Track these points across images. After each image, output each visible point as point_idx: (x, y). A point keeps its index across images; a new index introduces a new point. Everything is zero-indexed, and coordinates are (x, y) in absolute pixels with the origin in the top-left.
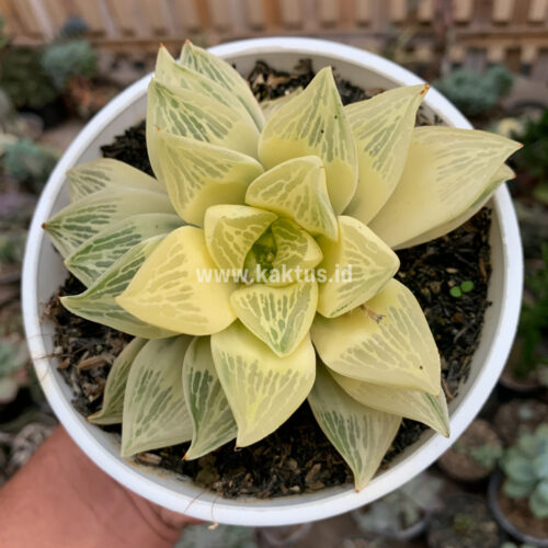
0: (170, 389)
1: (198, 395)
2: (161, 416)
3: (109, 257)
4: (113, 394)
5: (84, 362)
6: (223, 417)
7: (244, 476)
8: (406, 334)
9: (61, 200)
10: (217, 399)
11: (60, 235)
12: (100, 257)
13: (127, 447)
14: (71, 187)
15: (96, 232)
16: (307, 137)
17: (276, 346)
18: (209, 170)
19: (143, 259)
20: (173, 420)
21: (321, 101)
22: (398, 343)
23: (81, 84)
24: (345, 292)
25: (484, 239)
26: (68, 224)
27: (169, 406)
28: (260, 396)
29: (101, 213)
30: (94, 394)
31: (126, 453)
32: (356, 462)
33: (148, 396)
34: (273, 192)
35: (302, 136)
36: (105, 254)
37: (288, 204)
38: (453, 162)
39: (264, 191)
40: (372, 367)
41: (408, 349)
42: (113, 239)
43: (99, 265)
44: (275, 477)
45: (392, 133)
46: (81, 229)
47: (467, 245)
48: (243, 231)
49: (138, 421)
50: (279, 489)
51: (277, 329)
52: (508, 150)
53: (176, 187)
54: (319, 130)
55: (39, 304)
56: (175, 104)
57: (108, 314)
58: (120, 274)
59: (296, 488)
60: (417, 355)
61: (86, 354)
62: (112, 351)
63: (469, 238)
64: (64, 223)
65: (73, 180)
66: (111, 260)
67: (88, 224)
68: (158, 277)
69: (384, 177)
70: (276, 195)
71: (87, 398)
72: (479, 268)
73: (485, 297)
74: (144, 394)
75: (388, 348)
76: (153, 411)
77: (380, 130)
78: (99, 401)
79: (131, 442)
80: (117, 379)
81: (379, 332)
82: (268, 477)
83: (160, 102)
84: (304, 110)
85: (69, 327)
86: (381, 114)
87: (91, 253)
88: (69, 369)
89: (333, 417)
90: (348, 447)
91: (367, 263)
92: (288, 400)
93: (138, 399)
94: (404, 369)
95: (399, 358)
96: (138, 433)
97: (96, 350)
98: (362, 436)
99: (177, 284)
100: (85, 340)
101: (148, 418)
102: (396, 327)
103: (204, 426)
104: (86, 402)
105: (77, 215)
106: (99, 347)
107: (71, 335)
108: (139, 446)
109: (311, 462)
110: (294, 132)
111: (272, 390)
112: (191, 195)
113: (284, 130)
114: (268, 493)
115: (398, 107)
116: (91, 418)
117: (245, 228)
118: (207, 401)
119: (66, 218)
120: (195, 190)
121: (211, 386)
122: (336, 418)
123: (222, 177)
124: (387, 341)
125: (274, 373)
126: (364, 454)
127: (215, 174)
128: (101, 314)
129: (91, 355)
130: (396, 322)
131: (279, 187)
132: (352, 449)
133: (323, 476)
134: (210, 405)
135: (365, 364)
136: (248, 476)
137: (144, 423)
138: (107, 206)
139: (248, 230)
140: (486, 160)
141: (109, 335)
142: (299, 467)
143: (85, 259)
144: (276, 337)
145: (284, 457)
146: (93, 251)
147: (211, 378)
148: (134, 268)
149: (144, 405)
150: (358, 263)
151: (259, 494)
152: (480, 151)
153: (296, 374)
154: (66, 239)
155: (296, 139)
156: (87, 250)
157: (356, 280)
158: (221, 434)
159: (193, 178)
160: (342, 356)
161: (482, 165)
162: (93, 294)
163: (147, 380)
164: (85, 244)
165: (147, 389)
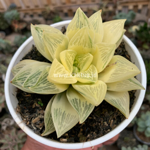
0: (65, 111)
1: (76, 105)
2: (65, 120)
3: (35, 80)
4: (47, 123)
5: (33, 121)
7: (93, 133)
8: (124, 64)
9: (12, 75)
10: (81, 104)
11: (17, 83)
12: (32, 81)
13: (59, 134)
14: (14, 73)
16: (79, 28)
17: (93, 80)
18: (58, 41)
19: (47, 72)
20: (69, 120)
21: (80, 17)
22: (123, 67)
24: (105, 59)
26: (18, 79)
27: (66, 116)
28: (95, 93)
29: (28, 72)
30: (41, 127)
31: (59, 136)
33: (59, 116)
34: (76, 41)
35: (78, 28)
36: (33, 80)
37: (81, 44)
38: (113, 28)
39: (74, 42)
40: (120, 75)
41: (127, 67)
42: (34, 75)
43: (32, 83)
44: (102, 129)
45: (97, 23)
46: (23, 78)
48: (71, 55)
49: (59, 125)
50: (104, 132)
52: (124, 21)
53: (51, 48)
54: (81, 24)
55: (14, 109)
56: (42, 31)
58: (43, 77)
59: (109, 130)
60: (130, 67)
61: (33, 118)
62: (41, 115)
63: (121, 51)
64: (17, 79)
65: (14, 71)
66: (35, 81)
67: (25, 76)
68: (56, 69)
69: (100, 34)
70: (77, 42)
71: (39, 129)
72: (127, 57)
74: (58, 116)
75: (121, 69)
77: (94, 24)
78: (43, 128)
79: (59, 132)
80: (47, 117)
83: (38, 32)
84: (76, 21)
85: (25, 113)
86: (93, 20)
87: (29, 81)
88: (30, 124)
91: (107, 49)
92: (103, 91)
93: (57, 118)
94: (128, 71)
95: (126, 70)
96: (60, 128)
97: (36, 116)
98: (122, 103)
99: (61, 70)
100: (31, 115)
101: (62, 122)
103: (81, 113)
105: (20, 75)
106: (37, 115)
107: (26, 115)
108: (62, 132)
109: (110, 120)
110: (75, 27)
111: (98, 90)
112: (55, 50)
113: (73, 28)
114: (102, 134)
115: (96, 17)
116: (42, 135)
118: (79, 105)
119: (17, 77)
121: (78, 101)
122: (113, 100)
123: (61, 43)
126: (124, 108)
128: (41, 91)
130: (120, 62)
131: (77, 39)
132: (121, 107)
133: (115, 123)
136: (94, 133)
137: (61, 124)
138: (29, 69)
139: (73, 55)
140: (120, 24)
141: (38, 110)
142: (107, 123)
143: (28, 83)
144: (91, 79)
145: (102, 122)
146: (30, 80)
147: (77, 99)
148: (46, 75)
149: (59, 119)
150: (105, 51)
151: (100, 136)
152: (118, 23)
153: (102, 85)
154: (19, 83)
155: (76, 29)
156: (28, 81)
157: (106, 55)
158: (86, 113)
159: (54, 45)
160: (110, 77)
161: (120, 26)
162: (37, 85)
163: (57, 111)
164: (26, 79)
165: (58, 114)
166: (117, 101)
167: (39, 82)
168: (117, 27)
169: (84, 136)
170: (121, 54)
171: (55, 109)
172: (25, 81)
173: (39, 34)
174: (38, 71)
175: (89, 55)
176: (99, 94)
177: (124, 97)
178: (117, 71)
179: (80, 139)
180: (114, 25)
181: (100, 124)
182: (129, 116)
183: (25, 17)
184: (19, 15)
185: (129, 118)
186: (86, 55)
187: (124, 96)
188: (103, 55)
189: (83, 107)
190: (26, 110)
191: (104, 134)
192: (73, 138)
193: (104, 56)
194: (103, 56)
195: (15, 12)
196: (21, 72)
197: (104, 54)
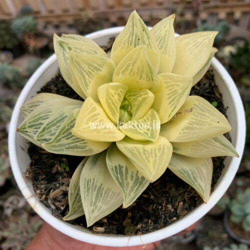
0: (102, 184)
1: (119, 176)
2: (101, 199)
3: (55, 130)
4: (73, 200)
5: (52, 194)
6: (134, 183)
7: (148, 222)
8: (205, 112)
9: (21, 117)
10: (128, 176)
11: (27, 132)
12: (51, 131)
13: (89, 220)
14: (24, 113)
15: (43, 124)
16: (133, 45)
17: (149, 137)
18: (95, 68)
19: (75, 119)
20: (108, 199)
21: (135, 27)
22: (204, 117)
23: (29, 37)
24: (172, 103)
25: (213, 85)
26: (30, 125)
27: (104, 192)
28: (151, 160)
29: (45, 114)
30: (63, 206)
31: (89, 224)
32: (200, 189)
33: (92, 192)
35: (131, 45)
36: (53, 129)
37: (134, 74)
38: (194, 45)
39: (121, 71)
40: (197, 131)
41: (209, 118)
42: (55, 121)
43: (51, 135)
44: (163, 216)
45: (166, 38)
46: (37, 125)
48: (117, 92)
49: (91, 206)
50: (167, 221)
51: (147, 131)
52: (214, 35)
53: (83, 79)
54: (137, 40)
55: (22, 173)
56: (70, 49)
57: (66, 148)
58: (67, 128)
59: (175, 218)
60: (214, 118)
61: (52, 190)
62: (64, 185)
63: (207, 85)
64: (28, 125)
65: (24, 110)
67: (40, 121)
68: (88, 117)
69: (169, 56)
70: (128, 70)
72: (216, 96)
74: (90, 191)
75: (200, 121)
76: (97, 198)
77: (160, 39)
78: (67, 207)
79: (90, 217)
80: (73, 191)
81: (193, 116)
82: (161, 218)
83: (63, 50)
84: (129, 33)
85: (39, 181)
86: (159, 32)
87: (46, 131)
88: (46, 199)
90: (194, 183)
91: (178, 86)
93: (88, 195)
94: (211, 126)
95: (207, 123)
96: (93, 212)
97: (56, 186)
98: (198, 176)
99: (97, 119)
100: (50, 184)
101: (96, 202)
102: (200, 112)
103: (127, 190)
104: (60, 211)
105: (33, 119)
106: (58, 185)
107: (41, 184)
108: (95, 218)
109: (177, 203)
110: (127, 44)
111: (156, 156)
112: (90, 82)
113: (122, 44)
114: (163, 225)
115: (165, 27)
116: (64, 218)
118: (124, 177)
119: (28, 122)
120: (91, 80)
121: (124, 170)
122: (184, 171)
123: (101, 71)
124: (199, 118)
125: (153, 149)
126: (202, 184)
127: (98, 70)
129: (54, 190)
130: (199, 109)
131: (129, 66)
132: (196, 184)
133: (185, 207)
134: (126, 179)
135: (192, 131)
136: (150, 221)
137: (94, 205)
138: (47, 110)
139: (119, 92)
140: (207, 40)
141: (60, 178)
142: (172, 207)
143: (44, 135)
144: (148, 134)
145: (164, 205)
146: (47, 129)
147: (122, 167)
148: (72, 124)
149: (91, 197)
150: (174, 88)
151: (159, 227)
152: (203, 38)
153: (164, 147)
154: (30, 133)
155: (128, 48)
156: (44, 130)
157: (175, 96)
158: (136, 191)
159: (89, 73)
160: (180, 134)
161: (206, 43)
162: (57, 140)
163: (89, 184)
164: (42, 127)
165: (91, 189)
166: (190, 173)
167: (59, 135)
168: (201, 45)
169: (132, 224)
170: (206, 91)
171: (85, 179)
172: (40, 130)
173: (65, 52)
174: (62, 115)
175: (147, 93)
176: (158, 161)
177: (203, 166)
178: (192, 123)
179: (126, 230)
180: (196, 41)
181: (160, 207)
182: (209, 198)
186: (143, 93)
187: (204, 165)
188: (171, 95)
189: (132, 179)
190: (42, 175)
191: (166, 224)
192: (115, 227)
193: (172, 97)
194: (171, 97)
196: (35, 115)
197: (172, 93)
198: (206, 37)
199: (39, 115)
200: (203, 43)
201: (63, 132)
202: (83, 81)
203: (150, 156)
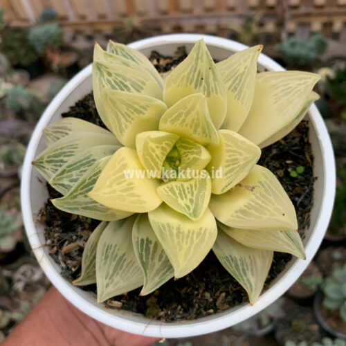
0: (124, 255)
1: (144, 253)
2: (120, 272)
3: (77, 175)
4: (88, 264)
5: (66, 248)
6: (161, 266)
7: (177, 307)
8: (270, 196)
9: (41, 146)
10: (155, 255)
11: (44, 167)
12: (71, 176)
13: (101, 295)
14: (46, 138)
15: (66, 162)
16: (193, 84)
17: (190, 214)
18: (136, 110)
19: (100, 171)
20: (129, 274)
21: (199, 60)
22: (266, 202)
24: (229, 175)
25: (306, 140)
26: (48, 159)
27: (125, 264)
28: (185, 247)
29: (69, 150)
30: (75, 267)
31: (100, 299)
32: (248, 285)
33: (111, 261)
34: (177, 118)
35: (190, 84)
36: (75, 174)
37: (187, 125)
38: (282, 91)
39: (171, 119)
40: (253, 219)
41: (273, 204)
42: (78, 164)
43: (71, 181)
44: (197, 305)
45: (244, 77)
46: (57, 161)
47: (296, 145)
48: (160, 146)
50: (201, 312)
51: (189, 204)
52: (315, 80)
54: (200, 79)
55: (33, 215)
56: (109, 74)
57: (82, 208)
58: (87, 181)
59: (211, 311)
60: (280, 207)
61: (67, 243)
62: (83, 239)
63: (297, 140)
64: (46, 159)
65: (47, 134)
66: (78, 177)
67: (61, 158)
68: (112, 178)
69: (242, 103)
70: (178, 120)
71: (71, 270)
72: (305, 158)
73: (312, 175)
74: (108, 260)
75: (260, 205)
76: (115, 271)
77: (236, 76)
78: (79, 270)
79: (103, 292)
80: (89, 254)
81: (254, 197)
82: (193, 306)
83: (100, 74)
84: (190, 68)
85: (53, 227)
86: (235, 66)
87: (65, 174)
88: (57, 253)
89: (230, 258)
90: (242, 277)
91: (241, 154)
92: (203, 246)
93: (105, 264)
94: (273, 217)
95: (268, 210)
96: (107, 286)
97: (72, 239)
98: (250, 269)
99: (124, 181)
100: (64, 234)
101: (112, 275)
102: (264, 193)
103: (150, 274)
104: (70, 272)
105: (53, 153)
106: (74, 237)
107: (55, 232)
108: (108, 294)
109: (219, 292)
110: (185, 81)
111: (192, 242)
112: (126, 127)
113: (179, 81)
114: (194, 316)
115: (245, 61)
116: (74, 282)
117: (161, 144)
118: (150, 257)
119: (47, 156)
120: (128, 124)
121: (152, 246)
122: (232, 259)
123: (144, 114)
124: (260, 202)
125: (191, 232)
126: (253, 280)
127: (140, 112)
128: (77, 209)
129: (70, 243)
130: (263, 189)
131: (180, 115)
132: (245, 278)
133: (227, 300)
134: (152, 259)
135: (247, 218)
136: (179, 307)
137: (110, 278)
138: (72, 145)
139: (164, 145)
140: (302, 87)
141: (79, 229)
142: (211, 297)
143: (62, 178)
144: (189, 209)
145: (201, 291)
146: (67, 172)
147: (151, 242)
148: (95, 177)
149: (109, 267)
150: (235, 155)
151: (188, 317)
152: (298, 82)
153: (206, 230)
154: (48, 169)
155: (186, 86)
156: (63, 172)
157: (235, 166)
158: (161, 277)
160: (232, 216)
161: (300, 90)
163: (109, 251)
164: (65, 166)
165: (110, 257)
166: (239, 262)
167: (75, 191)
168: (293, 92)
169: (157, 305)
170: (294, 148)
171: (105, 244)
172: (60, 170)
173: (102, 78)
174: (88, 158)
175: (199, 153)
176: (192, 251)
177: (259, 257)
178: (249, 206)
179: (148, 311)
180: (288, 84)
181: (196, 292)
182: (257, 300)
183: (74, 38)
184: (61, 35)
185: (255, 305)
186: (195, 151)
187: (261, 255)
188: (230, 163)
189: (160, 261)
190: (58, 221)
191: (198, 316)
192: (135, 304)
193: (231, 167)
194: (229, 166)
195: (52, 28)
196: (56, 148)
197: (231, 161)
198: (302, 82)
199: (62, 149)
200: (296, 90)
201: (81, 187)
202: (118, 125)
203: (185, 240)
